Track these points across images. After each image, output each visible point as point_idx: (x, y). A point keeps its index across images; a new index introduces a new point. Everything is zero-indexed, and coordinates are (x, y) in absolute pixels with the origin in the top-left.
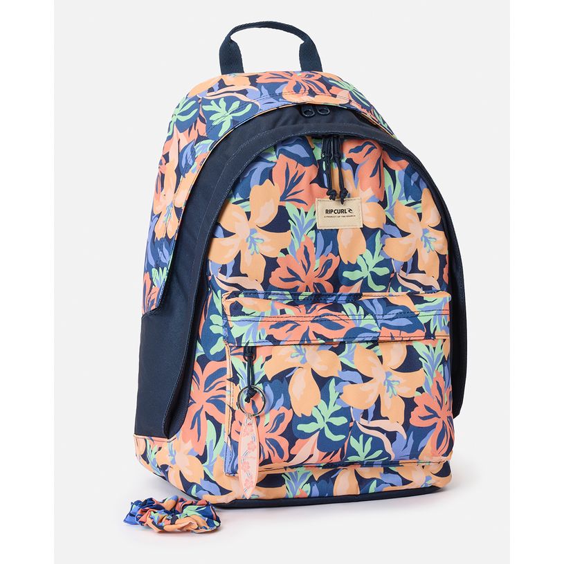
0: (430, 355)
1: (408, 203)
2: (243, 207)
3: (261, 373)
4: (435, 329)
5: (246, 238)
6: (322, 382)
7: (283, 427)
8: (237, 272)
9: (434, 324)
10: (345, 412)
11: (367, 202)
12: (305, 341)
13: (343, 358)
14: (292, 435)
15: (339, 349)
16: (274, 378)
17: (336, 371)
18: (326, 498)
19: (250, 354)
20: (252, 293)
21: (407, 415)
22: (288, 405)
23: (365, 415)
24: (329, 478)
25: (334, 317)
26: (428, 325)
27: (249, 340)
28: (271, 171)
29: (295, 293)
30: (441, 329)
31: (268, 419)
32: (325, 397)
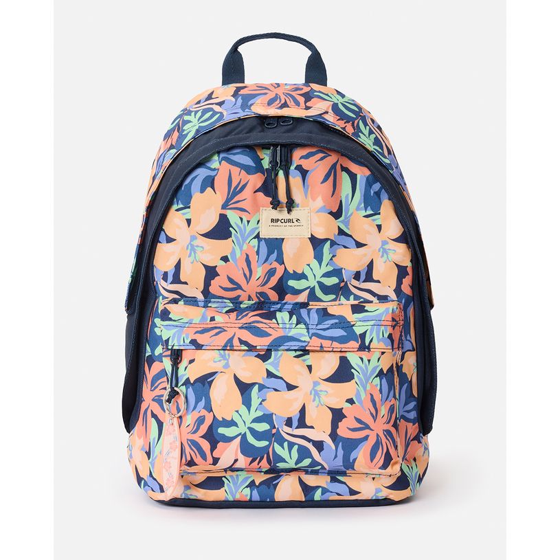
0: (364, 368)
1: (366, 214)
2: (184, 214)
3: (184, 375)
4: (371, 341)
5: (186, 246)
6: (244, 388)
7: (204, 429)
8: (177, 279)
9: (371, 335)
10: (267, 418)
11: (317, 212)
12: (228, 347)
13: (268, 365)
14: (213, 438)
15: (265, 357)
16: (196, 381)
17: (261, 378)
18: (267, 503)
19: (176, 356)
20: (192, 301)
21: (335, 426)
22: (209, 408)
23: (289, 422)
24: (271, 484)
25: (263, 324)
26: (363, 336)
27: (175, 344)
28: (214, 180)
29: (236, 301)
30: (379, 341)
31: (189, 420)
32: (247, 403)
